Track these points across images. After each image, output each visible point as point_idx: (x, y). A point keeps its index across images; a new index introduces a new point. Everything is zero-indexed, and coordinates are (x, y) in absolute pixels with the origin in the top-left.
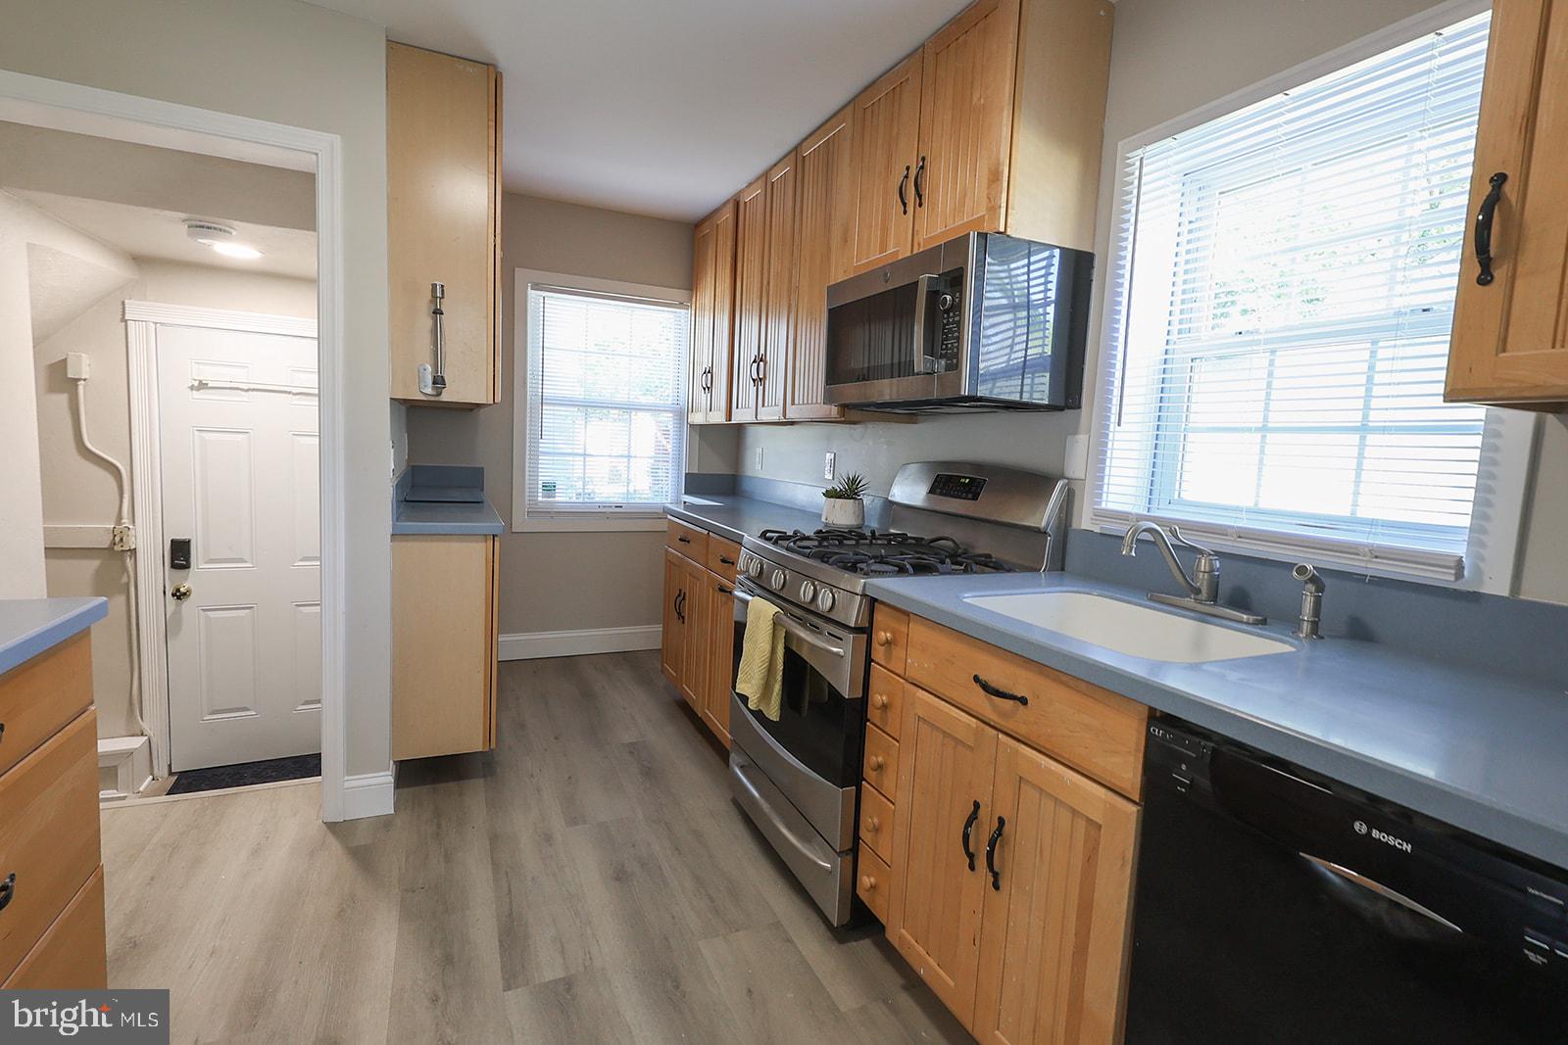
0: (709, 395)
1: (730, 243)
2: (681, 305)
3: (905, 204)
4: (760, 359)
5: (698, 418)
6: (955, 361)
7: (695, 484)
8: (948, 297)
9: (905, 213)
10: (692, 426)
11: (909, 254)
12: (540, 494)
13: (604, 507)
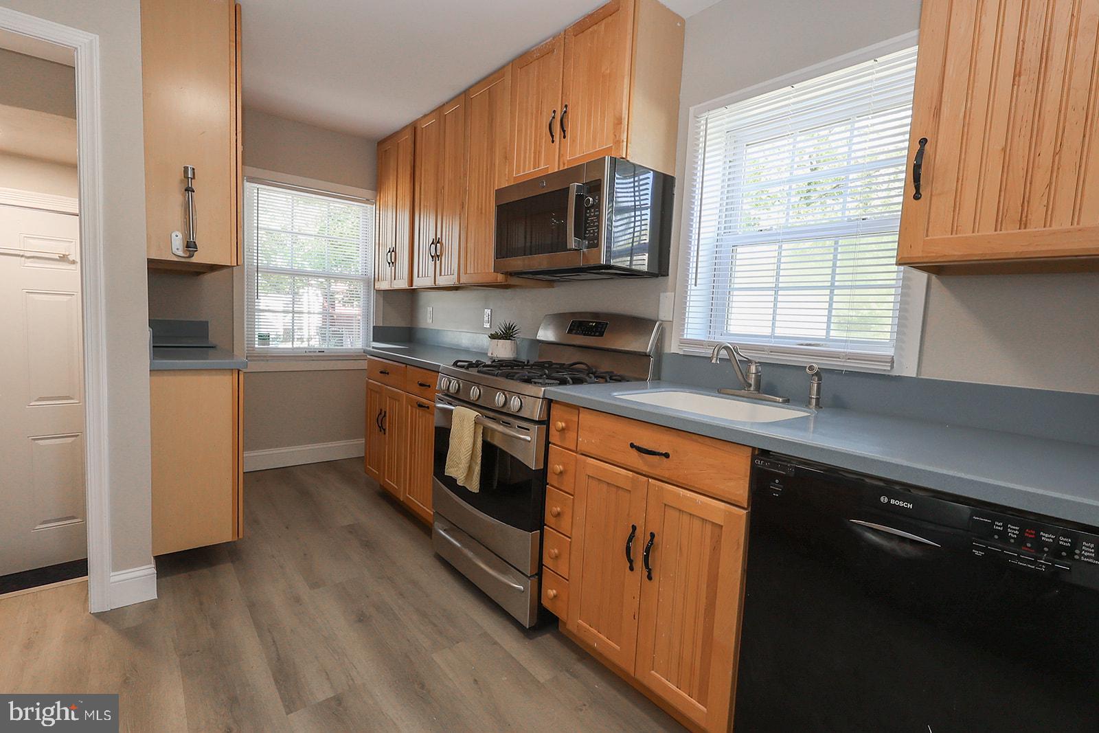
0: (393, 268)
1: (409, 157)
2: (367, 201)
3: (552, 136)
4: (437, 242)
5: (384, 286)
6: (596, 242)
7: (380, 334)
8: (591, 199)
9: (553, 142)
10: (378, 291)
11: (556, 170)
12: (257, 343)
13: (310, 352)
